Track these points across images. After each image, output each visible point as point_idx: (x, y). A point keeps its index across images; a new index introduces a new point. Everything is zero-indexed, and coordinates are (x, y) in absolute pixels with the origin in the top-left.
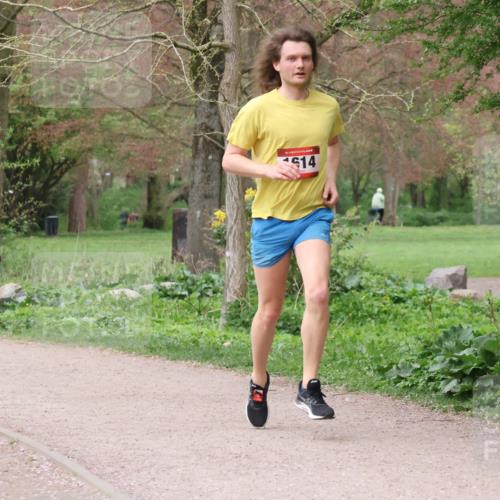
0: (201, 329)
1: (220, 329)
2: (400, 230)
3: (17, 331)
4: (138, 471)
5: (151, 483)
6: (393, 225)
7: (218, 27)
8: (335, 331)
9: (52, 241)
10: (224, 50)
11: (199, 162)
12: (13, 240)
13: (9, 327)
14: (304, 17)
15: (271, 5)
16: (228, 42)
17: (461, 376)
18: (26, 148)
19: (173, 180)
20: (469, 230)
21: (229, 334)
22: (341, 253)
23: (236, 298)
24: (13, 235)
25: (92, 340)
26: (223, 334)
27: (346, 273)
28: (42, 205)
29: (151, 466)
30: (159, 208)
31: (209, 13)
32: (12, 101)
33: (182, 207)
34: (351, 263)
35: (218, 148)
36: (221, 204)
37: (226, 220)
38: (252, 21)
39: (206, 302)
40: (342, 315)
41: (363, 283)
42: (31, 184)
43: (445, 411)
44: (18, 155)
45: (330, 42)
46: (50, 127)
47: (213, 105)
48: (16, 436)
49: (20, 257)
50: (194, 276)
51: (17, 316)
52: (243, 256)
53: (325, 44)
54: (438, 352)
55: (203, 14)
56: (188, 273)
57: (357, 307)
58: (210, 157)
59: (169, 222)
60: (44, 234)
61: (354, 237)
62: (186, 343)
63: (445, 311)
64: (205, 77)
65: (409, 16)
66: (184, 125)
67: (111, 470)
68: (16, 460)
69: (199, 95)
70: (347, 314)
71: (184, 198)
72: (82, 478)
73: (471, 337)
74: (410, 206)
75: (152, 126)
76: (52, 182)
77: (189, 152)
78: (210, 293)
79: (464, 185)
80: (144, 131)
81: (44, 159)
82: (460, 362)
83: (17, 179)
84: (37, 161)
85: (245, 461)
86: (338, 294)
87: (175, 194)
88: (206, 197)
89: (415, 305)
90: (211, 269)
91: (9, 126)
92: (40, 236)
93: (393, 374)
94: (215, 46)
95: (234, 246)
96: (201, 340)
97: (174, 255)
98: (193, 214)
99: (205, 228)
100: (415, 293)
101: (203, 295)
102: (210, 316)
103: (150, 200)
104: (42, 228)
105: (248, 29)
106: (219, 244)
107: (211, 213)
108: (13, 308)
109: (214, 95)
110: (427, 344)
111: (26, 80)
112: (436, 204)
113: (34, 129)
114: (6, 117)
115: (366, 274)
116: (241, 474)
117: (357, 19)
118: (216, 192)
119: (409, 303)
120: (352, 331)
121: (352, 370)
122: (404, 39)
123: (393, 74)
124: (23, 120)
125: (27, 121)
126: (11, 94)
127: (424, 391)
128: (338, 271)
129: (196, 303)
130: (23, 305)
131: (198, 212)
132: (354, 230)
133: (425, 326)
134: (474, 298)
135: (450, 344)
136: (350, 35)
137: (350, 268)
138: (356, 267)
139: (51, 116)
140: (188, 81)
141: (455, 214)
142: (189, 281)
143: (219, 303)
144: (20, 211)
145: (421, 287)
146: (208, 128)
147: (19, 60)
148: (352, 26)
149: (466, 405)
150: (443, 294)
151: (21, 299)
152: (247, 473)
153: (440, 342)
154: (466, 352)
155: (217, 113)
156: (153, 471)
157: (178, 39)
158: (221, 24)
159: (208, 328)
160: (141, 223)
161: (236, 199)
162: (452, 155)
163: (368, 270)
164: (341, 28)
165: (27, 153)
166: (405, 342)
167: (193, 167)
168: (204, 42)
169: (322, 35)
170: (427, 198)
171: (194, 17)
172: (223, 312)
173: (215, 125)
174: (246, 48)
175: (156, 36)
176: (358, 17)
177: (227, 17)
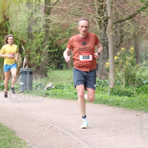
0: (102, 95)
1: (108, 95)
3: (52, 96)
4: (86, 135)
5: (90, 138)
7: (106, 12)
8: (140, 96)
9: (61, 71)
10: (108, 18)
12: (51, 71)
13: (50, 95)
14: (130, 8)
15: (121, 5)
16: (109, 16)
18: (54, 46)
21: (110, 97)
22: (142, 74)
23: (112, 87)
24: (51, 70)
25: (73, 99)
26: (109, 96)
27: (143, 80)
28: (59, 61)
29: (89, 133)
31: (103, 8)
32: (50, 33)
33: (97, 62)
34: (145, 77)
35: (107, 45)
37: (109, 65)
38: (115, 10)
39: (104, 88)
40: (142, 91)
42: (56, 56)
44: (52, 48)
45: (138, 15)
46: (61, 40)
47: (105, 33)
48: (53, 125)
49: (53, 76)
50: (101, 81)
51: (52, 92)
52: (114, 75)
53: (136, 16)
55: (102, 8)
56: (99, 80)
57: (147, 89)
58: (104, 48)
60: (59, 69)
61: (145, 69)
62: (99, 99)
64: (102, 25)
67: (78, 134)
68: (52, 131)
69: (101, 31)
70: (144, 91)
72: (70, 136)
76: (61, 55)
78: (105, 85)
81: (59, 49)
83: (52, 54)
84: (57, 50)
85: (115, 132)
86: (141, 86)
88: (104, 59)
90: (105, 79)
91: (49, 40)
92: (58, 70)
94: (105, 17)
95: (112, 72)
96: (103, 98)
98: (100, 63)
99: (103, 67)
101: (103, 86)
102: (105, 92)
104: (59, 68)
105: (114, 12)
106: (107, 72)
107: (105, 63)
108: (51, 90)
109: (105, 31)
111: (53, 27)
113: (56, 41)
114: (48, 38)
116: (114, 136)
117: (145, 9)
118: (106, 57)
120: (145, 96)
121: (145, 107)
124: (53, 38)
125: (54, 38)
126: (49, 31)
128: (141, 79)
129: (101, 88)
130: (54, 89)
131: (102, 63)
132: (145, 67)
136: (143, 13)
137: (144, 78)
139: (60, 37)
140: (98, 27)
142: (99, 82)
143: (108, 88)
144: (53, 63)
146: (104, 40)
147: (51, 22)
148: (143, 11)
151: (53, 87)
152: (116, 135)
155: (106, 36)
156: (90, 134)
157: (95, 15)
158: (107, 11)
159: (105, 95)
161: (112, 59)
164: (140, 11)
165: (54, 47)
168: (102, 16)
169: (135, 13)
171: (99, 9)
172: (109, 90)
173: (106, 39)
174: (114, 17)
175: (89, 15)
176: (145, 8)
177: (108, 9)
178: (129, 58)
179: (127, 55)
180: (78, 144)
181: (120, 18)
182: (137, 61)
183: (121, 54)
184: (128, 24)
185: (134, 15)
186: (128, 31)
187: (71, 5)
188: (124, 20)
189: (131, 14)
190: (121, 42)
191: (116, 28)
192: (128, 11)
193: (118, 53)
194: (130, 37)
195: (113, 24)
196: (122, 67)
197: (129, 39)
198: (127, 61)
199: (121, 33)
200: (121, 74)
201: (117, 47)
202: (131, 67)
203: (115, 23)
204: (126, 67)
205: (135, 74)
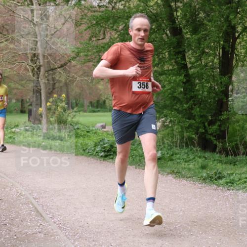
2: (88, 114)
6: (86, 112)
7: (38, 60)
10: (40, 66)
11: (35, 95)
14: (61, 58)
16: (41, 64)
17: (105, 151)
19: (28, 100)
20: (106, 114)
22: (73, 120)
23: (45, 131)
27: (74, 125)
30: (24, 108)
33: (30, 107)
35: (39, 92)
36: (41, 107)
37: (42, 111)
38: (47, 58)
41: (79, 127)
43: (101, 161)
45: (68, 64)
47: (38, 80)
52: (47, 120)
54: (98, 145)
55: (35, 56)
56: (32, 125)
57: (77, 134)
58: (38, 94)
59: (27, 111)
63: (100, 134)
64: (35, 73)
65: (89, 58)
66: (30, 86)
67: (13, 176)
69: (34, 78)
71: (31, 105)
72: (5, 179)
73: (107, 141)
74: (90, 107)
75: (22, 86)
77: (32, 93)
79: (104, 102)
80: (20, 87)
82: (104, 148)
85: (48, 174)
87: (29, 104)
88: (37, 105)
89: (93, 133)
90: (38, 124)
93: (87, 151)
94: (38, 65)
95: (45, 118)
97: (29, 120)
98: (34, 109)
99: (37, 113)
100: (92, 130)
103: (22, 105)
105: (46, 61)
106: (41, 117)
107: (38, 109)
109: (38, 78)
110: (96, 143)
112: (97, 107)
115: (79, 125)
116: (48, 177)
118: (39, 103)
119: (91, 133)
120: (76, 140)
122: (87, 64)
123: (85, 73)
127: (95, 155)
128: (72, 124)
132: (76, 114)
133: (95, 139)
134: (108, 131)
135: (102, 143)
136: (73, 63)
137: (75, 123)
138: (77, 123)
140: (31, 74)
141: (102, 109)
145: (94, 128)
146: (37, 87)
148: (74, 60)
149: (106, 159)
150: (99, 130)
153: (99, 143)
154: (106, 145)
155: (39, 83)
157: (28, 63)
160: (19, 112)
161: (45, 105)
162: (101, 94)
163: (80, 124)
164: (71, 61)
166: (90, 143)
167: (33, 97)
168: (35, 63)
169: (66, 62)
170: (95, 105)
171: (32, 57)
173: (39, 86)
174: (46, 66)
175: (22, 62)
176: (75, 58)
177: (41, 57)
178: (61, 105)
179: (59, 102)
180: (12, 185)
181: (52, 67)
182: (68, 107)
183: (53, 101)
184: (60, 73)
185: (65, 64)
186: (60, 79)
187: (4, 52)
188: (56, 69)
189: (62, 63)
190: (54, 89)
191: (48, 76)
192: (59, 60)
193: (51, 100)
194: (61, 84)
195: (46, 72)
196: (55, 113)
197: (61, 87)
198: (59, 107)
199: (53, 81)
200: (53, 119)
201: (50, 94)
202: (62, 113)
203: (48, 71)
204: (58, 113)
205: (67, 120)
